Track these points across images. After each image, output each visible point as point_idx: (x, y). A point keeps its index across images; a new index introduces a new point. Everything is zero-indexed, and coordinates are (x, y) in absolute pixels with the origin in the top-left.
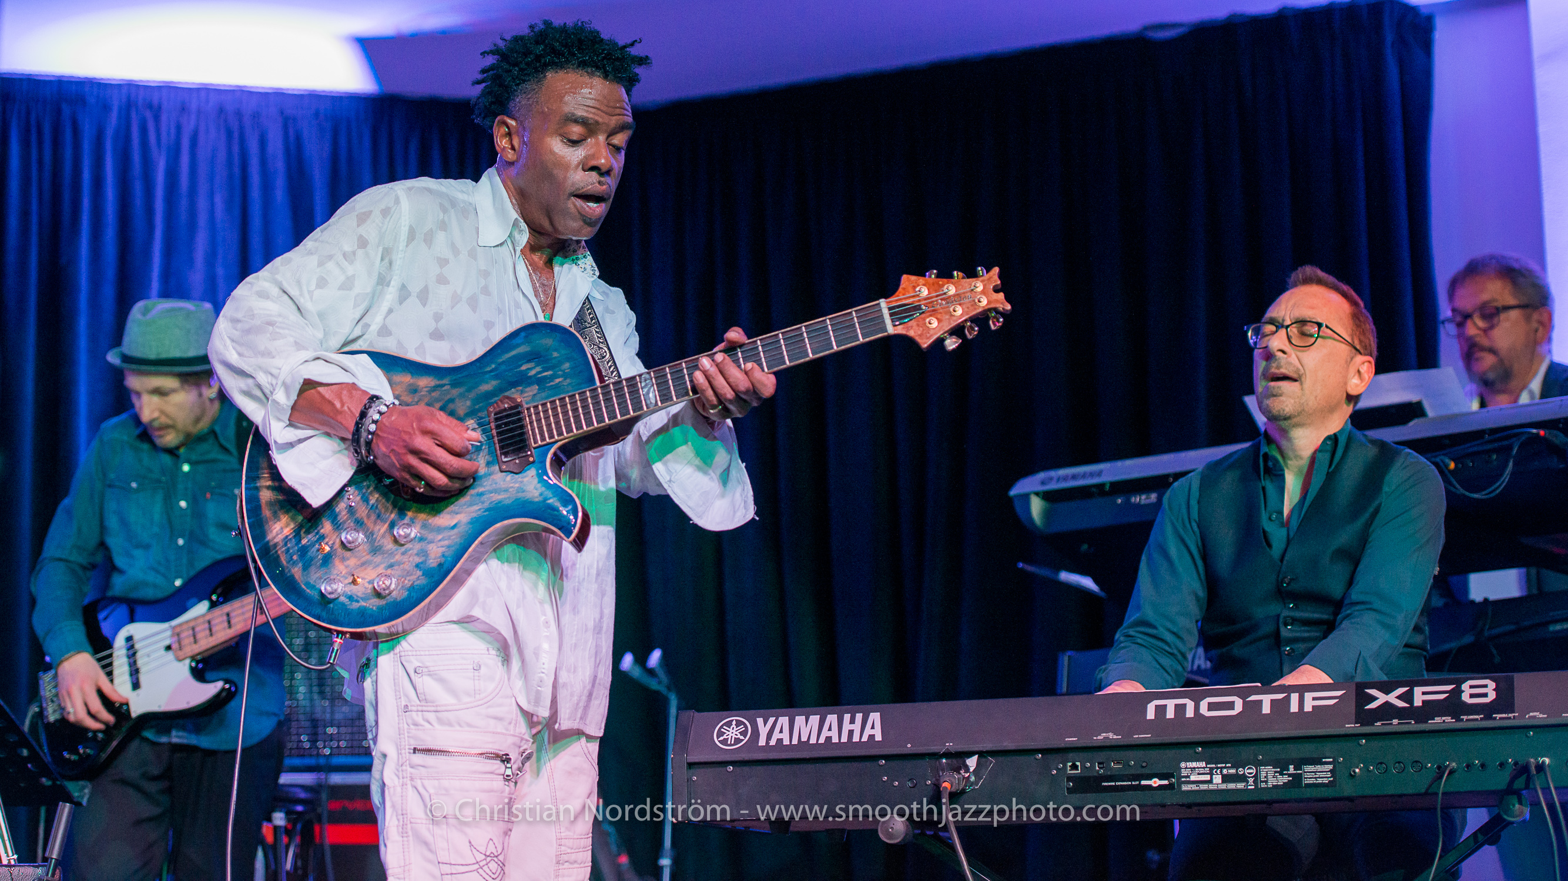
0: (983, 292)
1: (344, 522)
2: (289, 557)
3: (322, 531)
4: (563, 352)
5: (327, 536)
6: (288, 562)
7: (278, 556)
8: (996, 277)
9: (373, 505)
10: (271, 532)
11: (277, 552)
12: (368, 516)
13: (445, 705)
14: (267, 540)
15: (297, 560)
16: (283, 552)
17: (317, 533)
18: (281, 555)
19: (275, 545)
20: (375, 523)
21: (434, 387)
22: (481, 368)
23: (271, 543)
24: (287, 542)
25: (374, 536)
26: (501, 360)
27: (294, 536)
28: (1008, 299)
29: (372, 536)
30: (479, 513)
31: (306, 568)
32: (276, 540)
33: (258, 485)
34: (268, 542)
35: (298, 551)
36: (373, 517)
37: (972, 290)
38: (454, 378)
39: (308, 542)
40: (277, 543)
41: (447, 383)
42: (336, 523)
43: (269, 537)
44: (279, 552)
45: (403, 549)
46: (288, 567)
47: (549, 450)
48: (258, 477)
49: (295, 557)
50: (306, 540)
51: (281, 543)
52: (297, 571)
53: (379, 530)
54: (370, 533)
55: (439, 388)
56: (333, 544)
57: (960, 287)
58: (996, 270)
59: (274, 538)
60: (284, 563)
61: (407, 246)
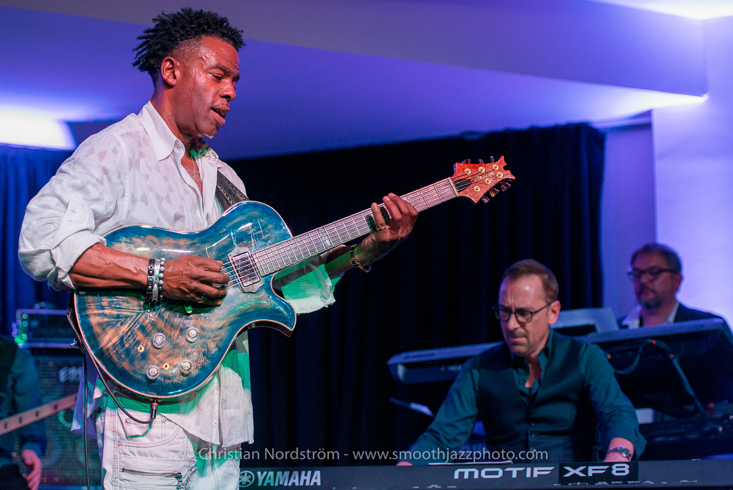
0: (499, 170)
1: (151, 331)
2: (119, 356)
3: (137, 338)
4: (267, 219)
5: (141, 341)
6: (118, 360)
7: (111, 356)
8: (504, 162)
9: (167, 320)
10: (103, 341)
11: (109, 354)
12: (166, 327)
13: (144, 444)
14: (101, 347)
15: (124, 357)
16: (114, 353)
17: (134, 340)
18: (113, 356)
19: (108, 350)
20: (171, 330)
21: (190, 245)
22: (217, 231)
23: (104, 349)
24: (115, 347)
25: (172, 338)
26: (228, 226)
27: (120, 343)
28: (513, 173)
29: (171, 338)
30: (235, 318)
31: (131, 362)
32: (109, 346)
33: (88, 313)
34: (102, 348)
35: (124, 351)
36: (169, 327)
37: (494, 170)
38: (201, 238)
39: (129, 346)
40: (109, 348)
41: (197, 242)
42: (146, 333)
43: (102, 345)
44: (111, 354)
45: (192, 344)
46: (119, 363)
47: (271, 277)
48: (87, 309)
49: (123, 356)
50: (128, 345)
51: (111, 348)
52: (126, 365)
53: (174, 334)
54: (169, 337)
55: (193, 246)
56: (146, 345)
57: (487, 168)
58: (503, 157)
59: (106, 345)
60: (116, 360)
61: (130, 171)
